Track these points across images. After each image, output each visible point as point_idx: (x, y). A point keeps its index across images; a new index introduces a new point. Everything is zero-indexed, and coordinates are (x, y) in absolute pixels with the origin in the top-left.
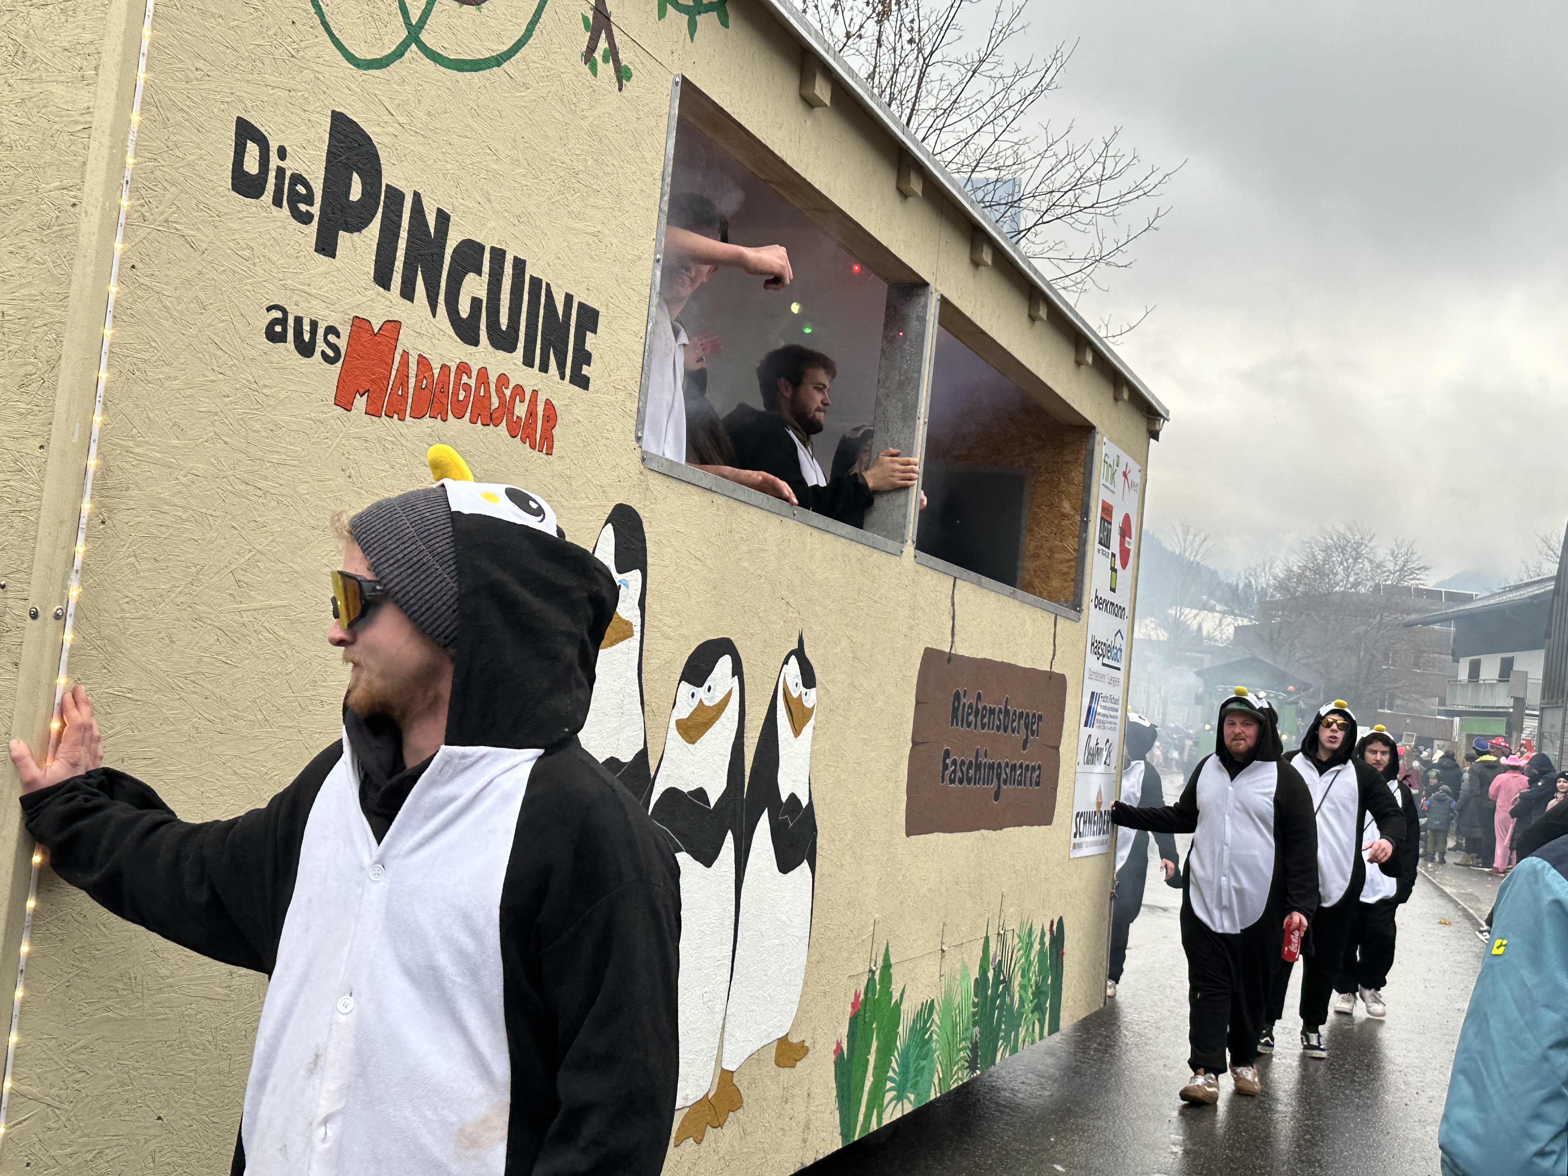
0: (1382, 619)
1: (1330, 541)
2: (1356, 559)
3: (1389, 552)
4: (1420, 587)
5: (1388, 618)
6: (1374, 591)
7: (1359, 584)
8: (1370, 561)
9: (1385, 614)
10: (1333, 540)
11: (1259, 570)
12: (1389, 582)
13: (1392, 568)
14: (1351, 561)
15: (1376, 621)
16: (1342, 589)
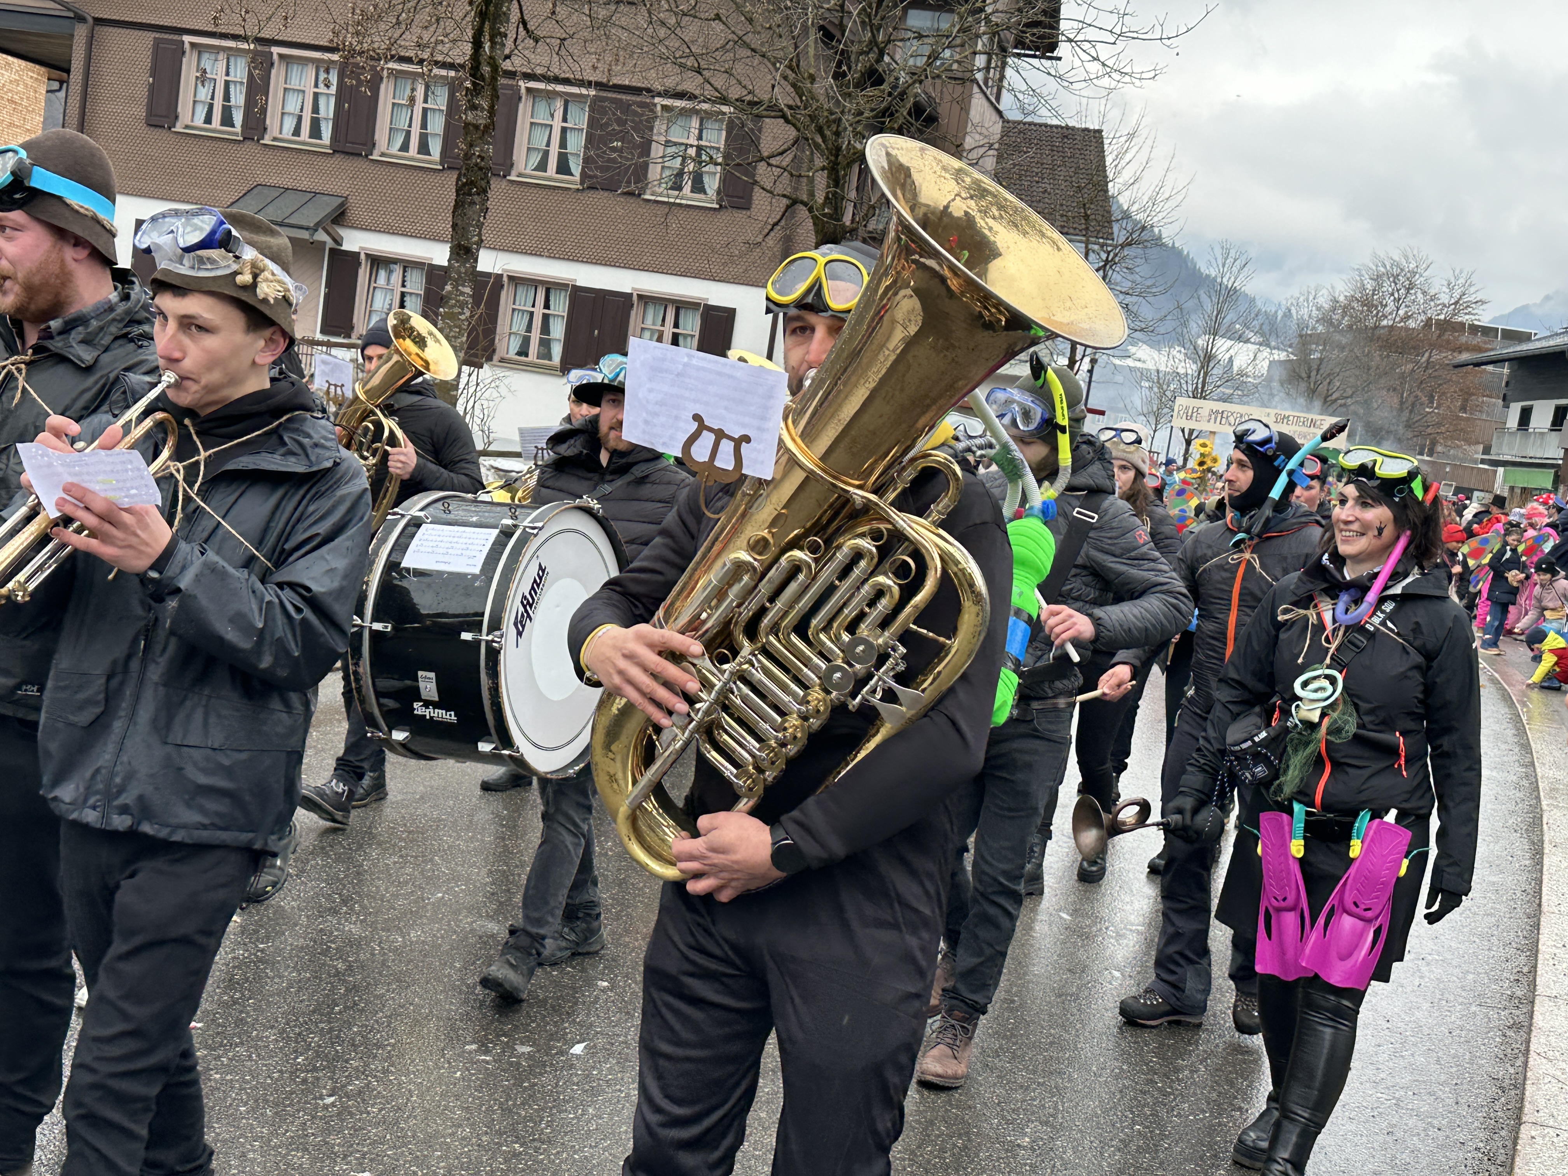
0: (1430, 357)
1: (1382, 269)
2: (1408, 290)
3: (1445, 283)
4: (1476, 323)
5: (1436, 357)
6: (1425, 325)
7: (1409, 317)
8: (1424, 293)
9: (1435, 352)
10: (1385, 267)
11: (1301, 299)
12: (1442, 317)
13: (1446, 302)
14: (1402, 291)
15: (1424, 359)
16: (1391, 323)
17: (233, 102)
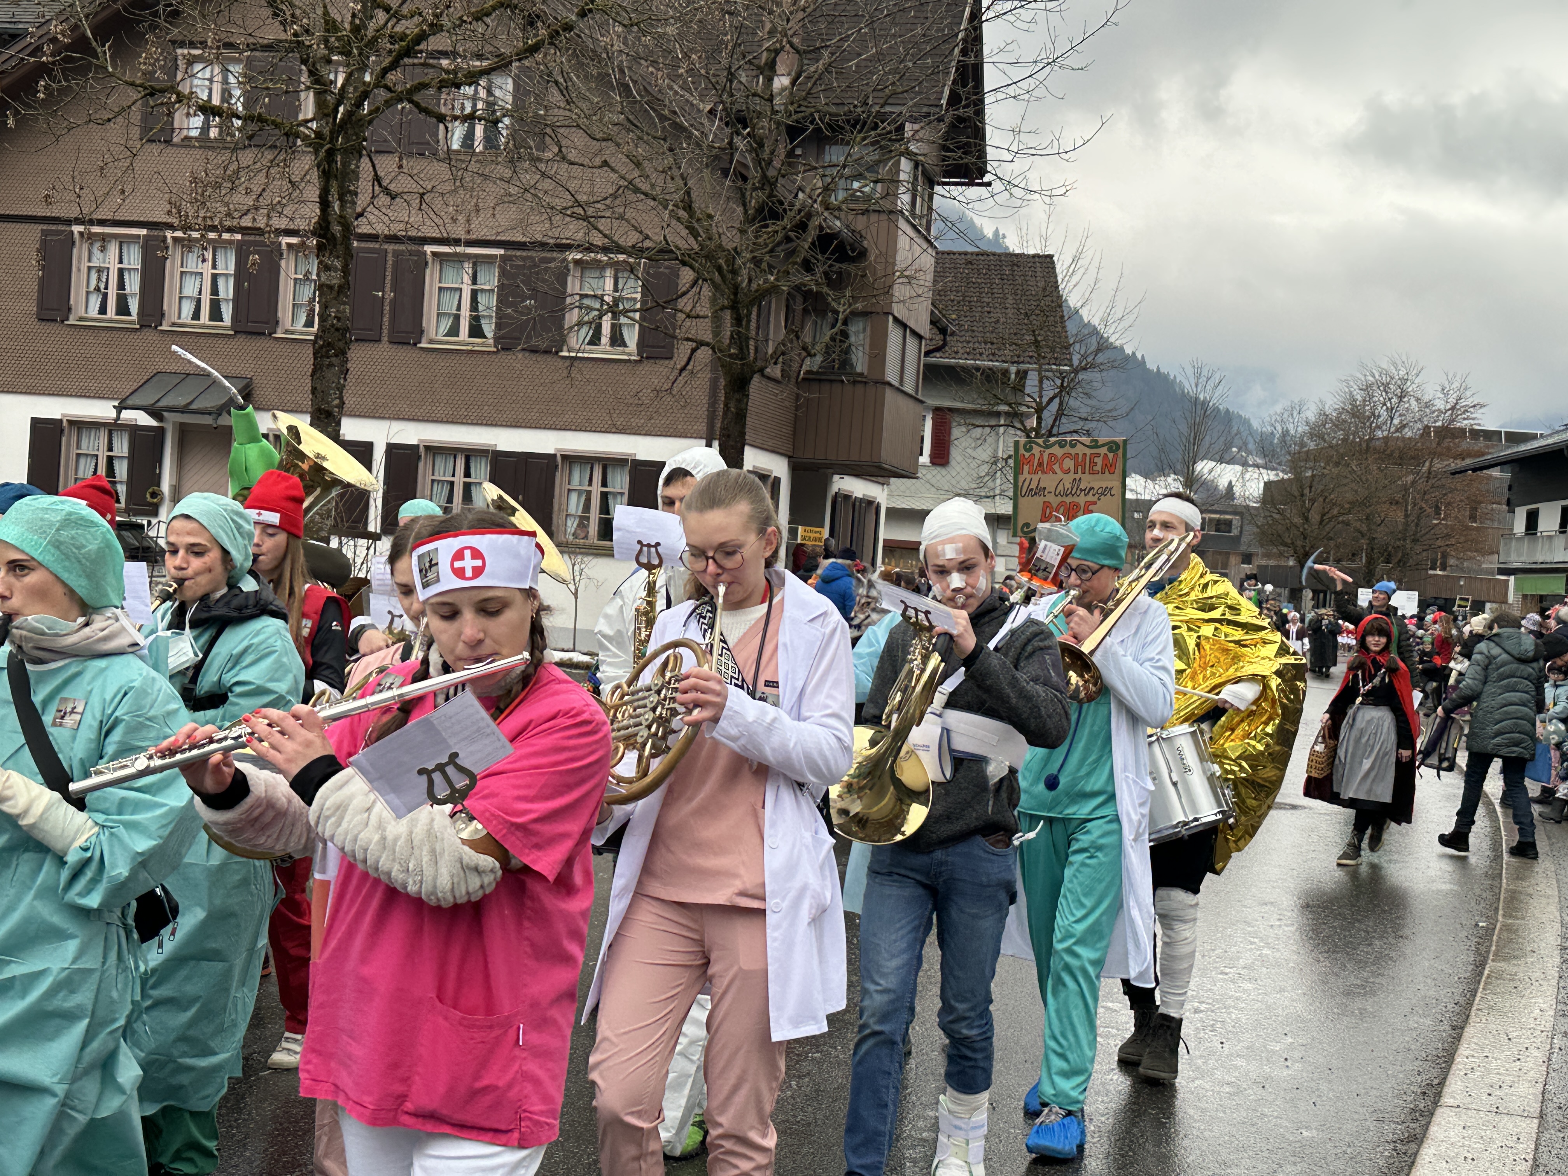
0: (1431, 466)
2: (1401, 398)
3: (1439, 389)
4: (1477, 427)
5: (1438, 465)
6: (1422, 435)
7: (1404, 426)
8: (1418, 400)
9: (1436, 461)
10: (1374, 376)
14: (1395, 400)
15: (1425, 469)
16: (1385, 433)
17: (128, 290)
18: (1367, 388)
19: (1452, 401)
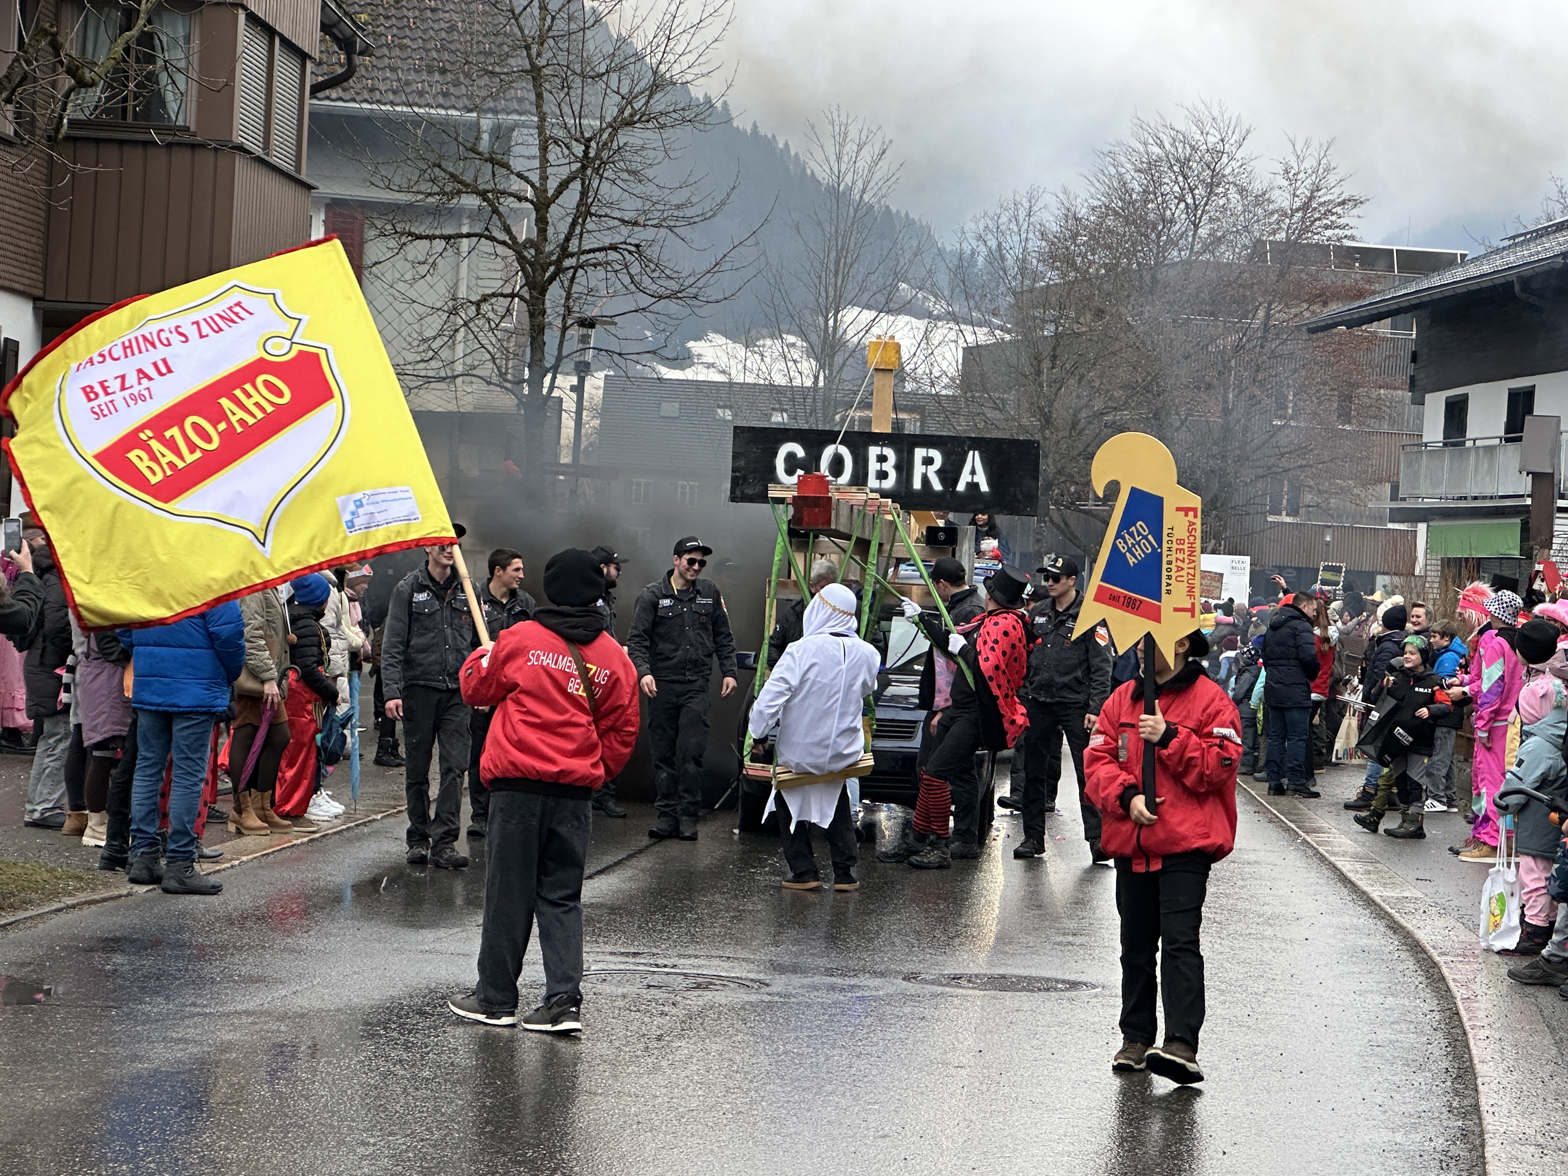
0: (1268, 317)
1: (1156, 150)
2: (1211, 187)
3: (1280, 169)
4: (1348, 243)
5: (1280, 315)
6: (1250, 258)
7: (1219, 242)
8: (1242, 191)
9: (1276, 307)
10: (1161, 146)
12: (1281, 236)
13: (1286, 205)
14: (1200, 191)
15: (1257, 322)
16: (1185, 255)
18: (1150, 168)
19: (1304, 192)
